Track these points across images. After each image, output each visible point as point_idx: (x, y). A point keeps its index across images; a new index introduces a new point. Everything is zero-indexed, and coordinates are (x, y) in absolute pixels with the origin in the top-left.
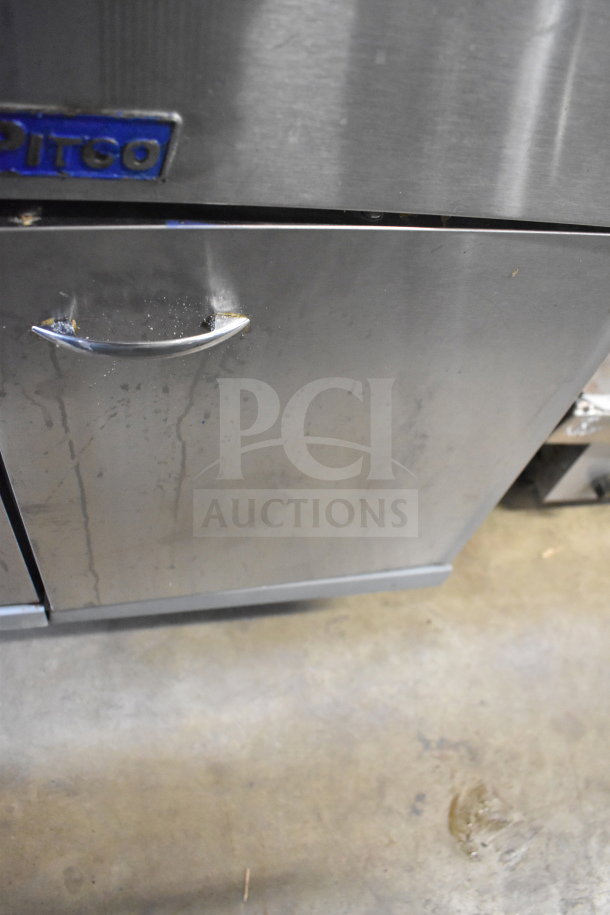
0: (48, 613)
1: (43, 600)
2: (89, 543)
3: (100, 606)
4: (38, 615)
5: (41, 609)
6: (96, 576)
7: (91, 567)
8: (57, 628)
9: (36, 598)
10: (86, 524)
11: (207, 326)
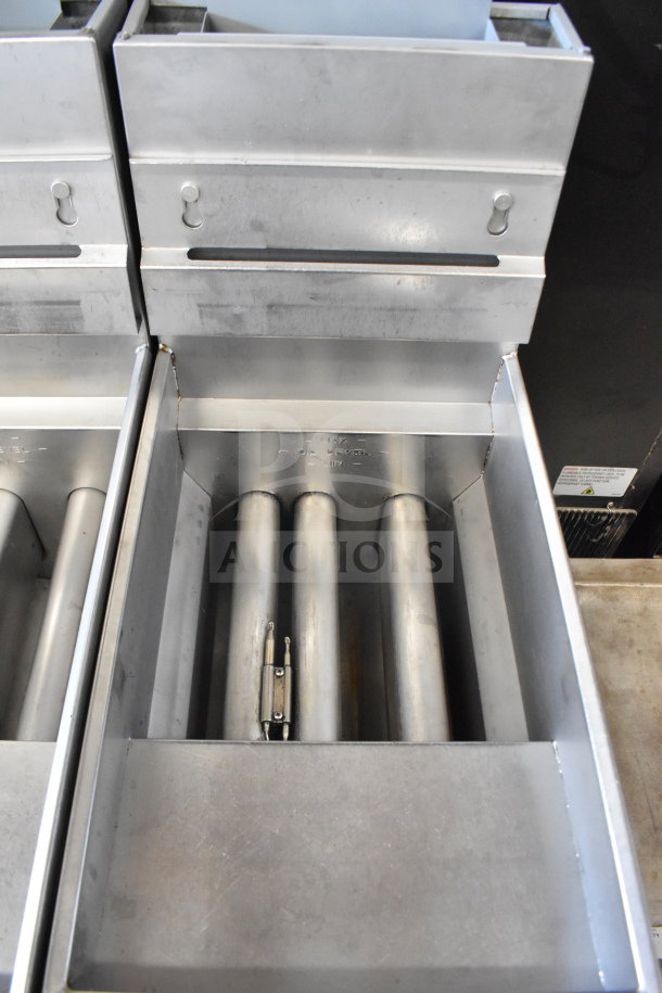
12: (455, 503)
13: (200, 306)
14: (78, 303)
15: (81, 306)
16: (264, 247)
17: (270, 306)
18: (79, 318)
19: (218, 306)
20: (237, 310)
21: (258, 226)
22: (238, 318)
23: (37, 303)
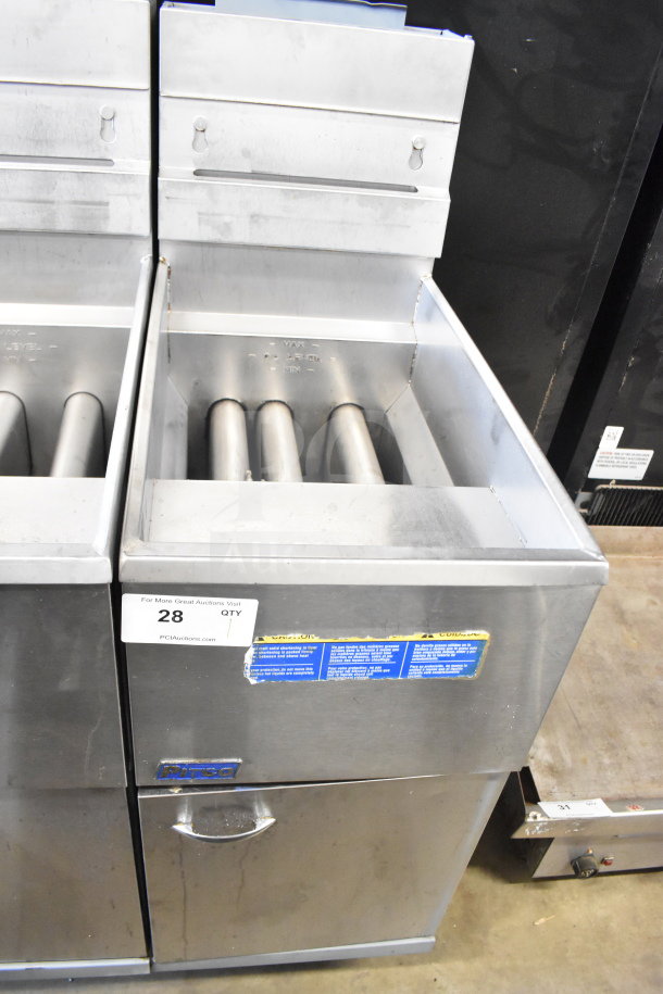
0: (151, 964)
1: (149, 954)
2: (185, 921)
3: (186, 961)
4: (143, 966)
5: (147, 961)
6: (186, 942)
7: (184, 936)
8: (155, 976)
9: (145, 954)
10: (184, 911)
11: (254, 826)
12: (388, 414)
13: (200, 214)
14: (107, 204)
15: (110, 207)
16: (250, 171)
17: (252, 217)
18: (106, 217)
19: (213, 214)
20: (227, 219)
21: (246, 153)
22: (227, 226)
23: (75, 202)
